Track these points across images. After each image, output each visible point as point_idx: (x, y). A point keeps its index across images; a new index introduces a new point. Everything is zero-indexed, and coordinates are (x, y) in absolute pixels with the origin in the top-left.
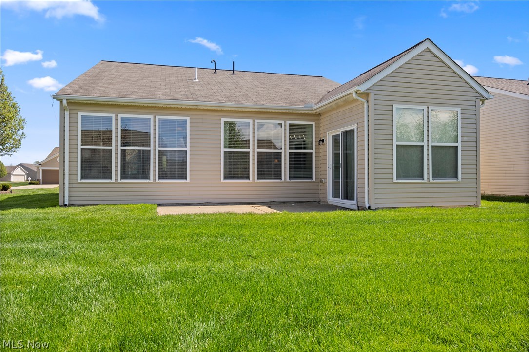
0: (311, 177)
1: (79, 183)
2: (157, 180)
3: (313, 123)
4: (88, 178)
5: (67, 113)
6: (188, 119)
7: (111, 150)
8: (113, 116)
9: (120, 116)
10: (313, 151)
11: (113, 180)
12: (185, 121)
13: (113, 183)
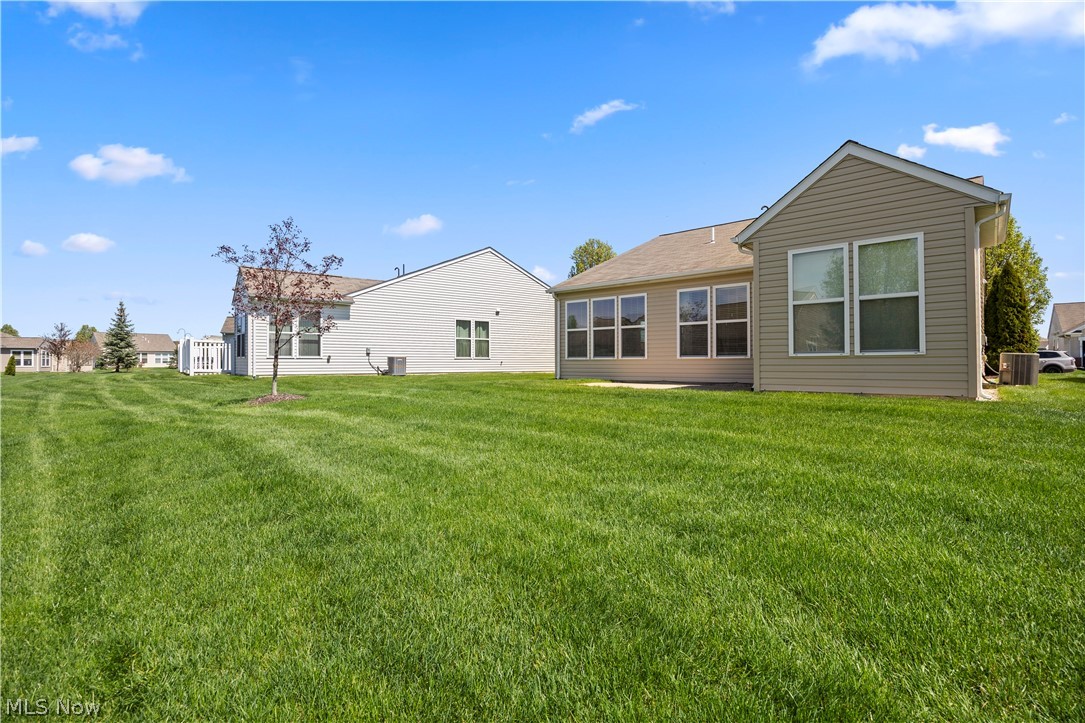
1: (566, 360)
2: (620, 358)
5: (558, 303)
6: (645, 294)
7: (587, 331)
8: (588, 300)
9: (592, 300)
11: (588, 358)
12: (643, 297)
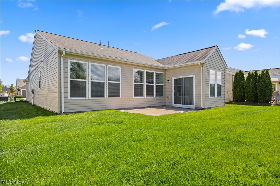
0: (163, 96)
1: (70, 100)
2: (108, 98)
3: (164, 73)
4: (77, 97)
5: (62, 59)
6: (120, 68)
7: (86, 81)
8: (87, 63)
9: (90, 63)
10: (164, 85)
11: (87, 98)
13: (87, 99)
